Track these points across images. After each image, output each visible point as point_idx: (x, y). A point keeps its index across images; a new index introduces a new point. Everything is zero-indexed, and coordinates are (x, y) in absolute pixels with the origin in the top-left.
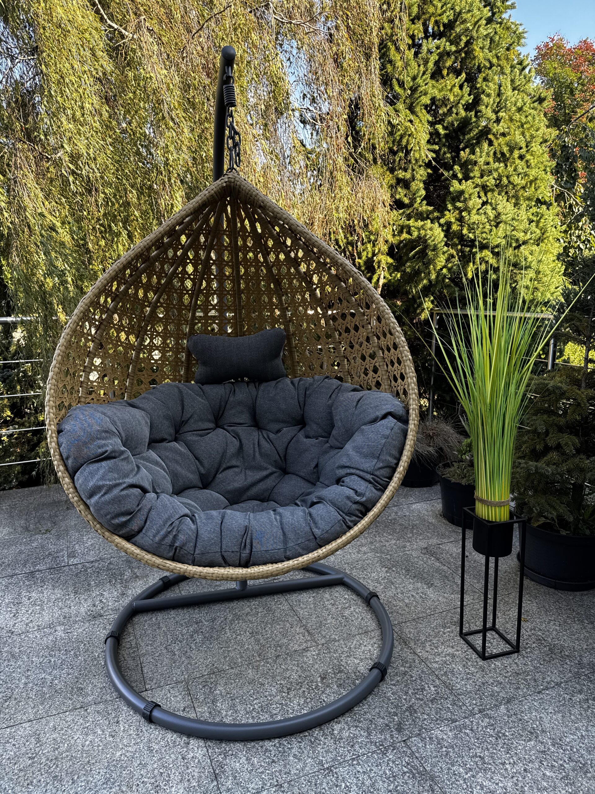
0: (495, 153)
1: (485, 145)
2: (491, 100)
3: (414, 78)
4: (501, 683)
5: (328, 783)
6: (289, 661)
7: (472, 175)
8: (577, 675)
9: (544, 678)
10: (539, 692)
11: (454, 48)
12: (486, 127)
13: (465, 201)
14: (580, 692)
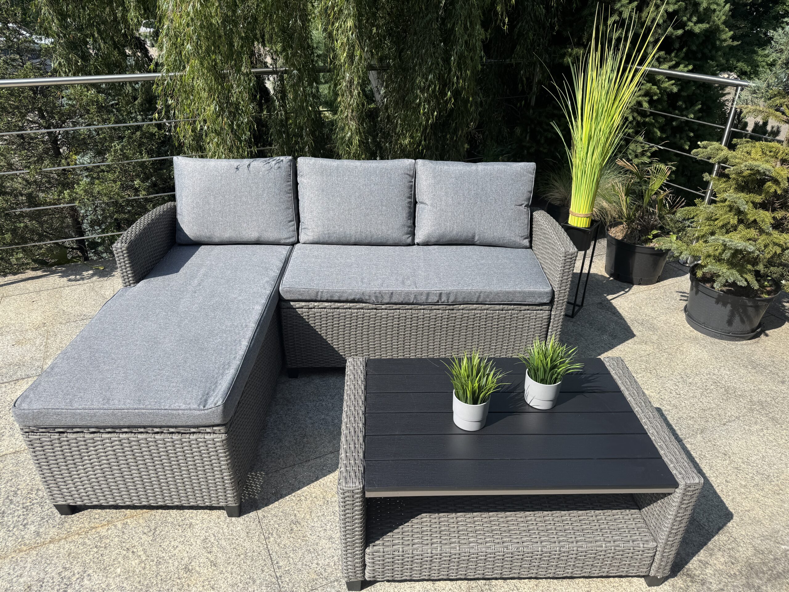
4: (693, 417)
8: (751, 410)
9: (725, 414)
10: (724, 424)
14: (756, 423)
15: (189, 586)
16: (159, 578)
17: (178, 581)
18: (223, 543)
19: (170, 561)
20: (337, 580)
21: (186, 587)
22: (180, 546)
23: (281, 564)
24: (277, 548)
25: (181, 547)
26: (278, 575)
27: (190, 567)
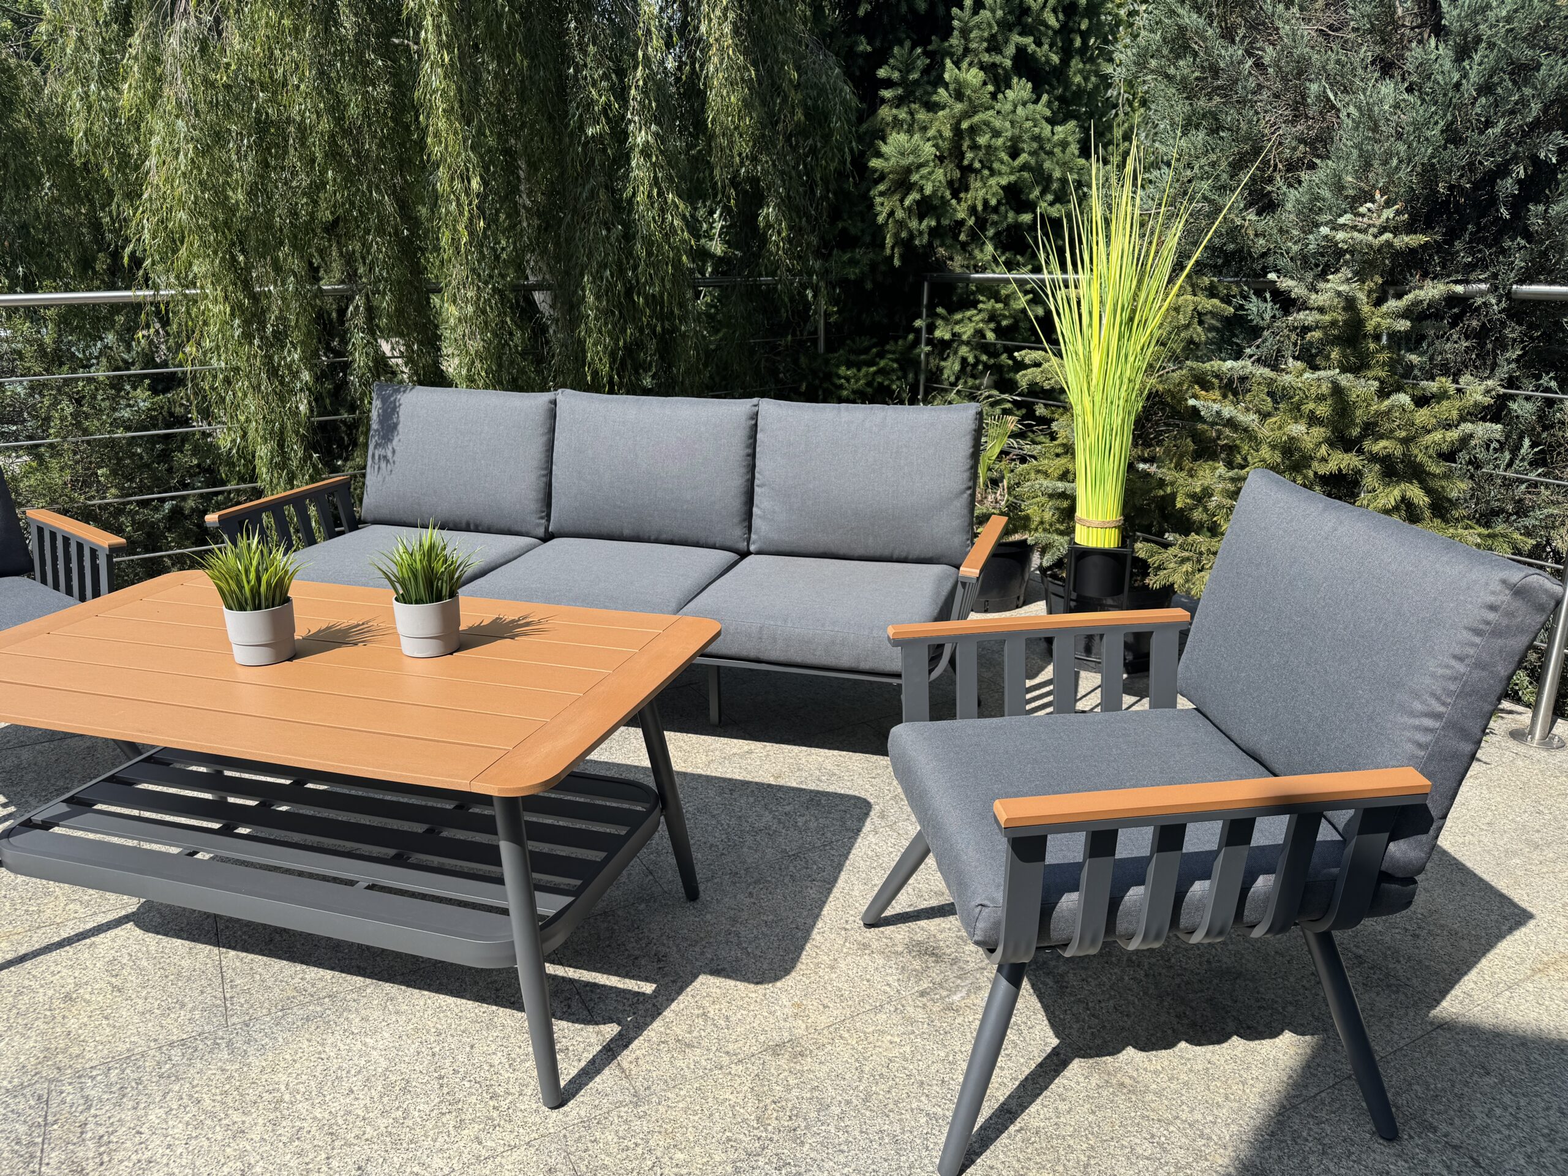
5: (795, 867)
6: (727, 764)
15: (64, 1017)
16: (15, 1011)
17: (48, 1013)
18: (144, 963)
19: (41, 990)
20: (330, 996)
21: (59, 1019)
22: (65, 970)
23: (238, 982)
24: (238, 964)
25: (64, 972)
26: (228, 995)
27: (74, 996)
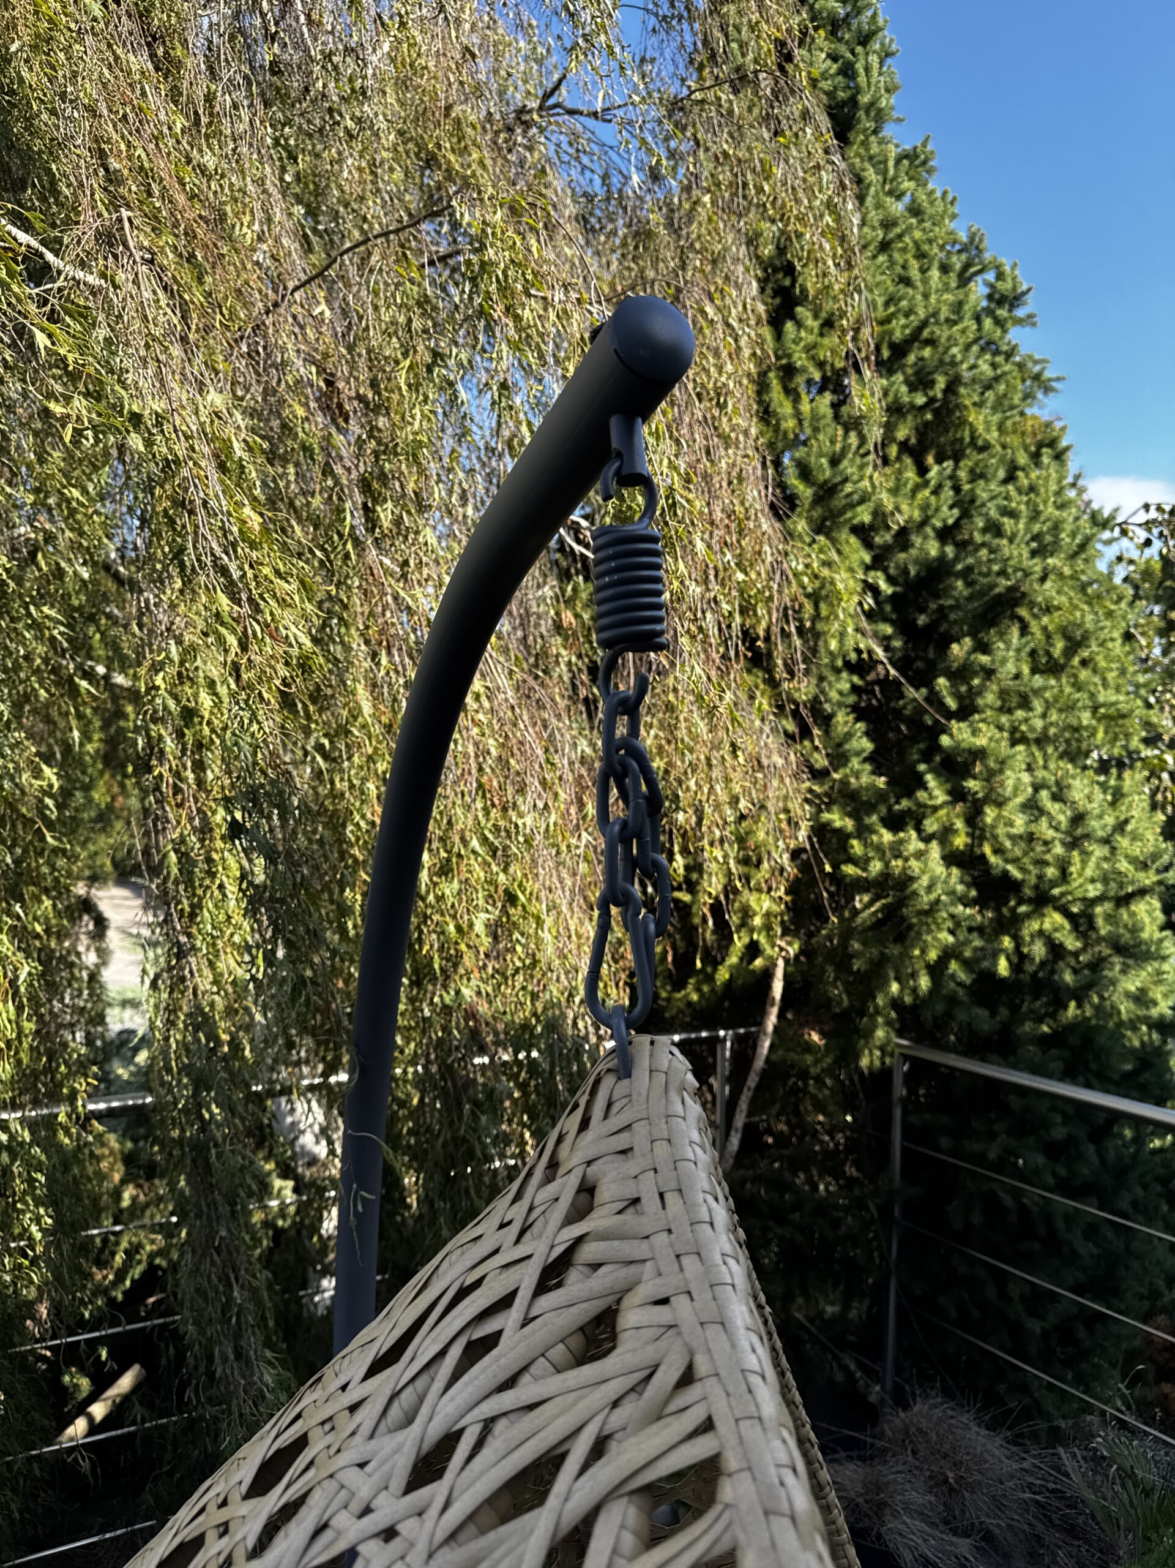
0: (1033, 653)
1: (1015, 632)
2: (1021, 526)
3: (835, 462)
7: (980, 701)
11: (920, 400)
12: (1011, 589)
13: (990, 776)
